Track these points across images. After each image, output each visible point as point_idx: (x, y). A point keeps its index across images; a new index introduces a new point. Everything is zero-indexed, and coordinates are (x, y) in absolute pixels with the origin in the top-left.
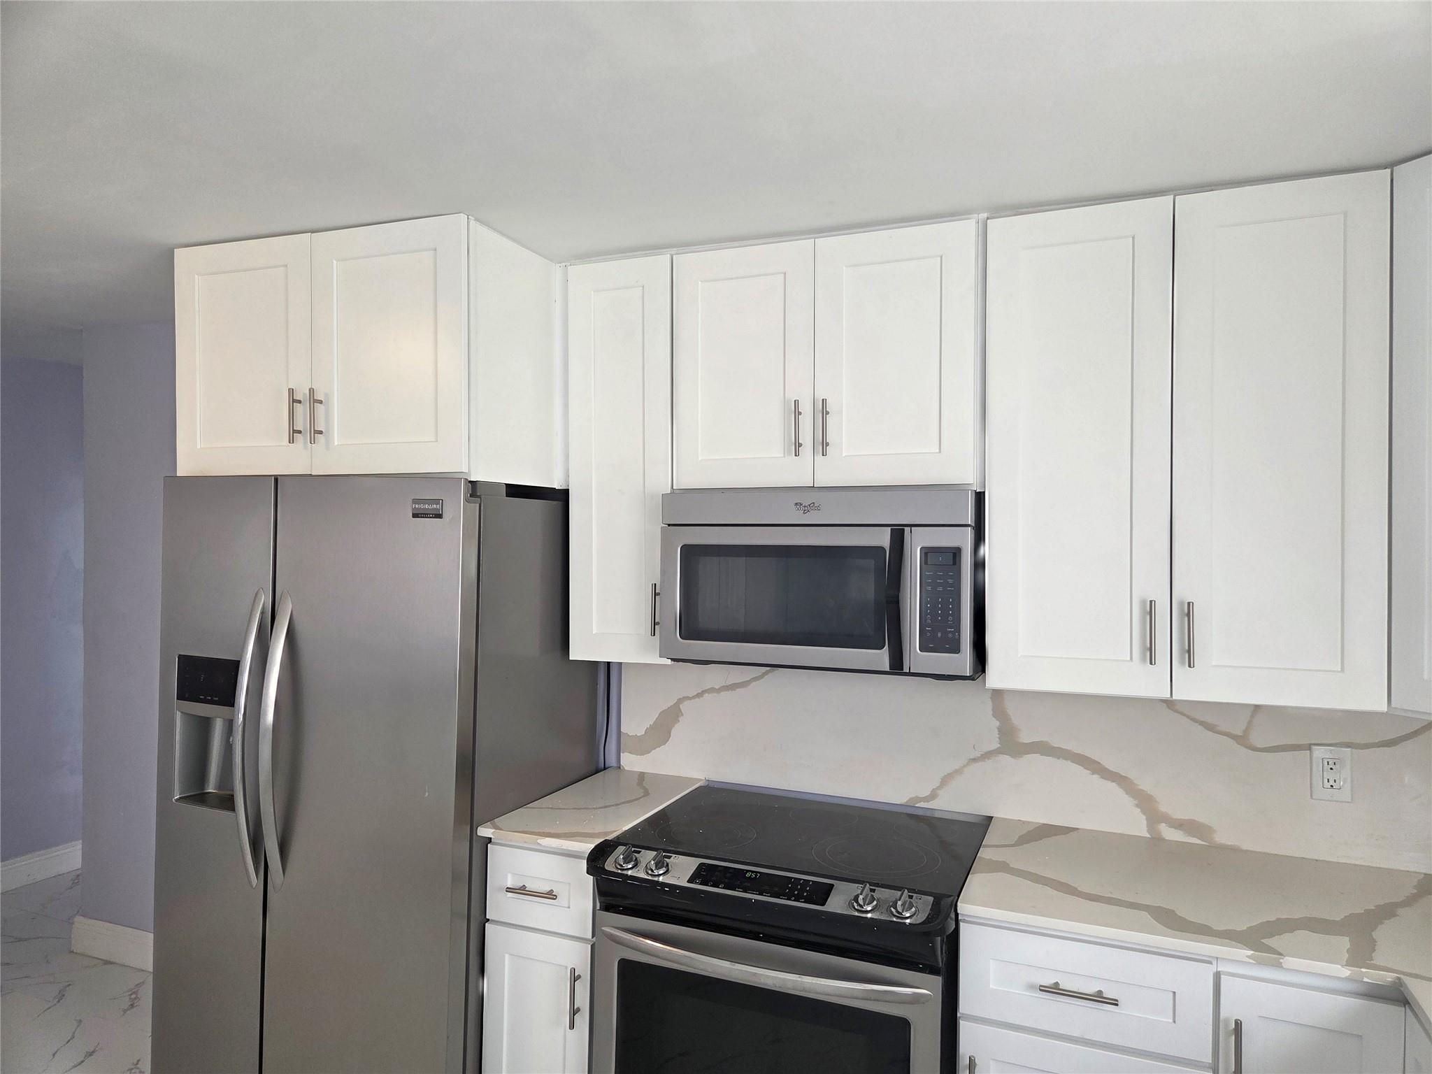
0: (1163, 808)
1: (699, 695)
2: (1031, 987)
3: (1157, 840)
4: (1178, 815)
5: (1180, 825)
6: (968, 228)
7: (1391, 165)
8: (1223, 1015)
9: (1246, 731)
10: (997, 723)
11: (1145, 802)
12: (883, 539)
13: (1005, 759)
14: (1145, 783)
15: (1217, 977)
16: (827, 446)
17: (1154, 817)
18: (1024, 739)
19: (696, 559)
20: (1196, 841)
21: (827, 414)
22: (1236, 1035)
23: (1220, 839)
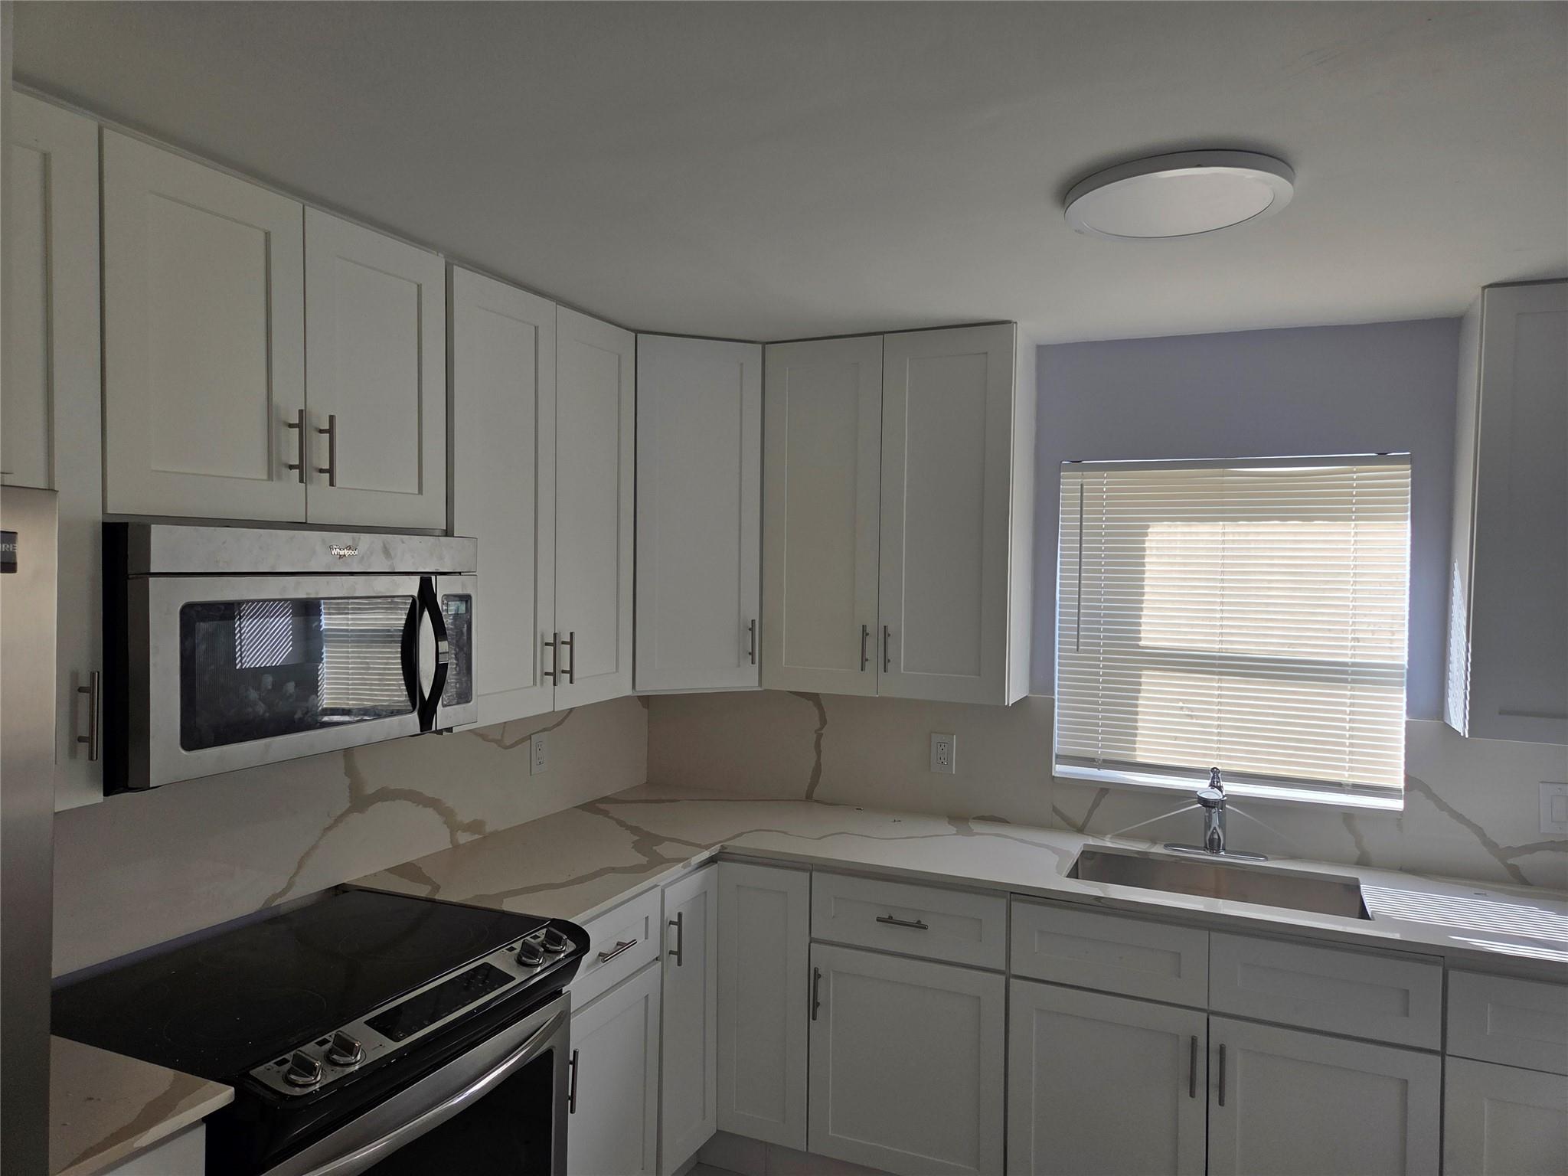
0: (459, 817)
3: (456, 846)
4: (468, 819)
5: (467, 828)
7: (637, 332)
8: (667, 913)
9: (502, 735)
10: (347, 781)
11: (447, 815)
12: (413, 586)
13: (355, 817)
14: (449, 800)
15: (662, 892)
16: (331, 471)
17: (454, 827)
18: (370, 790)
19: (203, 627)
20: (477, 837)
21: (330, 431)
22: (679, 924)
23: (489, 829)
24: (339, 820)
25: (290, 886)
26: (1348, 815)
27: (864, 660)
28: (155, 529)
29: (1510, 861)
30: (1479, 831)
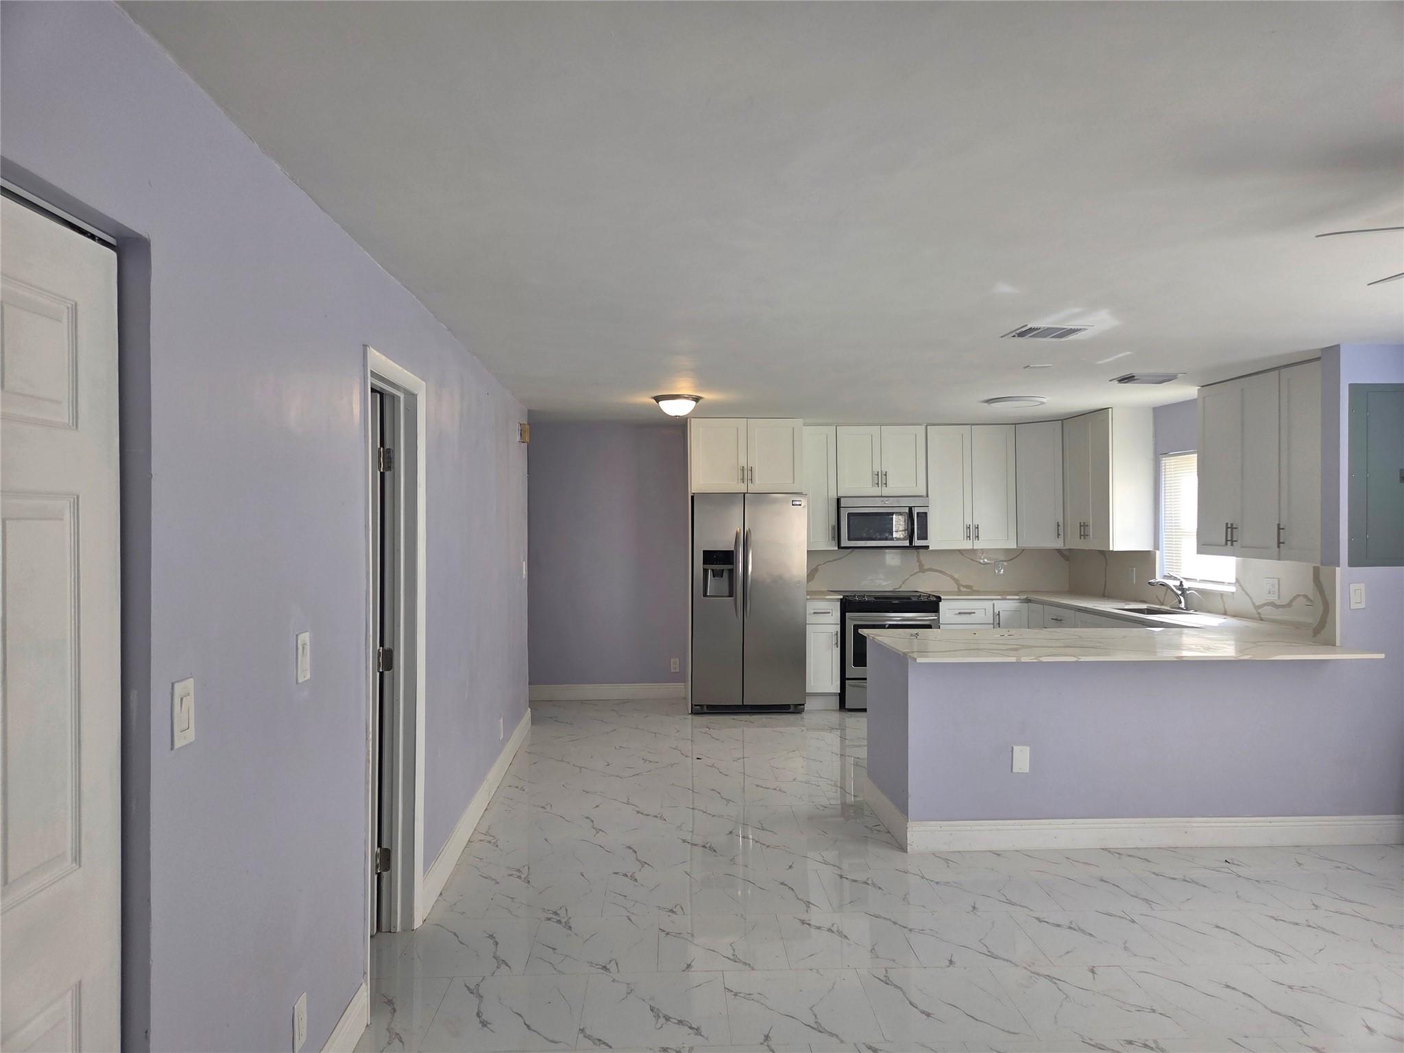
0: (961, 583)
1: (825, 563)
2: (956, 614)
3: (960, 590)
4: (964, 584)
5: (966, 587)
6: (923, 427)
7: (1015, 424)
8: (995, 611)
10: (918, 564)
11: (956, 581)
12: (907, 510)
14: (956, 576)
15: (994, 604)
16: (886, 484)
17: (959, 585)
18: (926, 567)
19: (851, 517)
20: (968, 590)
21: (886, 475)
22: (999, 615)
23: (975, 589)
24: (915, 574)
25: (901, 587)
26: (1222, 595)
27: (1081, 535)
28: (842, 499)
29: (1259, 611)
30: (1251, 598)
